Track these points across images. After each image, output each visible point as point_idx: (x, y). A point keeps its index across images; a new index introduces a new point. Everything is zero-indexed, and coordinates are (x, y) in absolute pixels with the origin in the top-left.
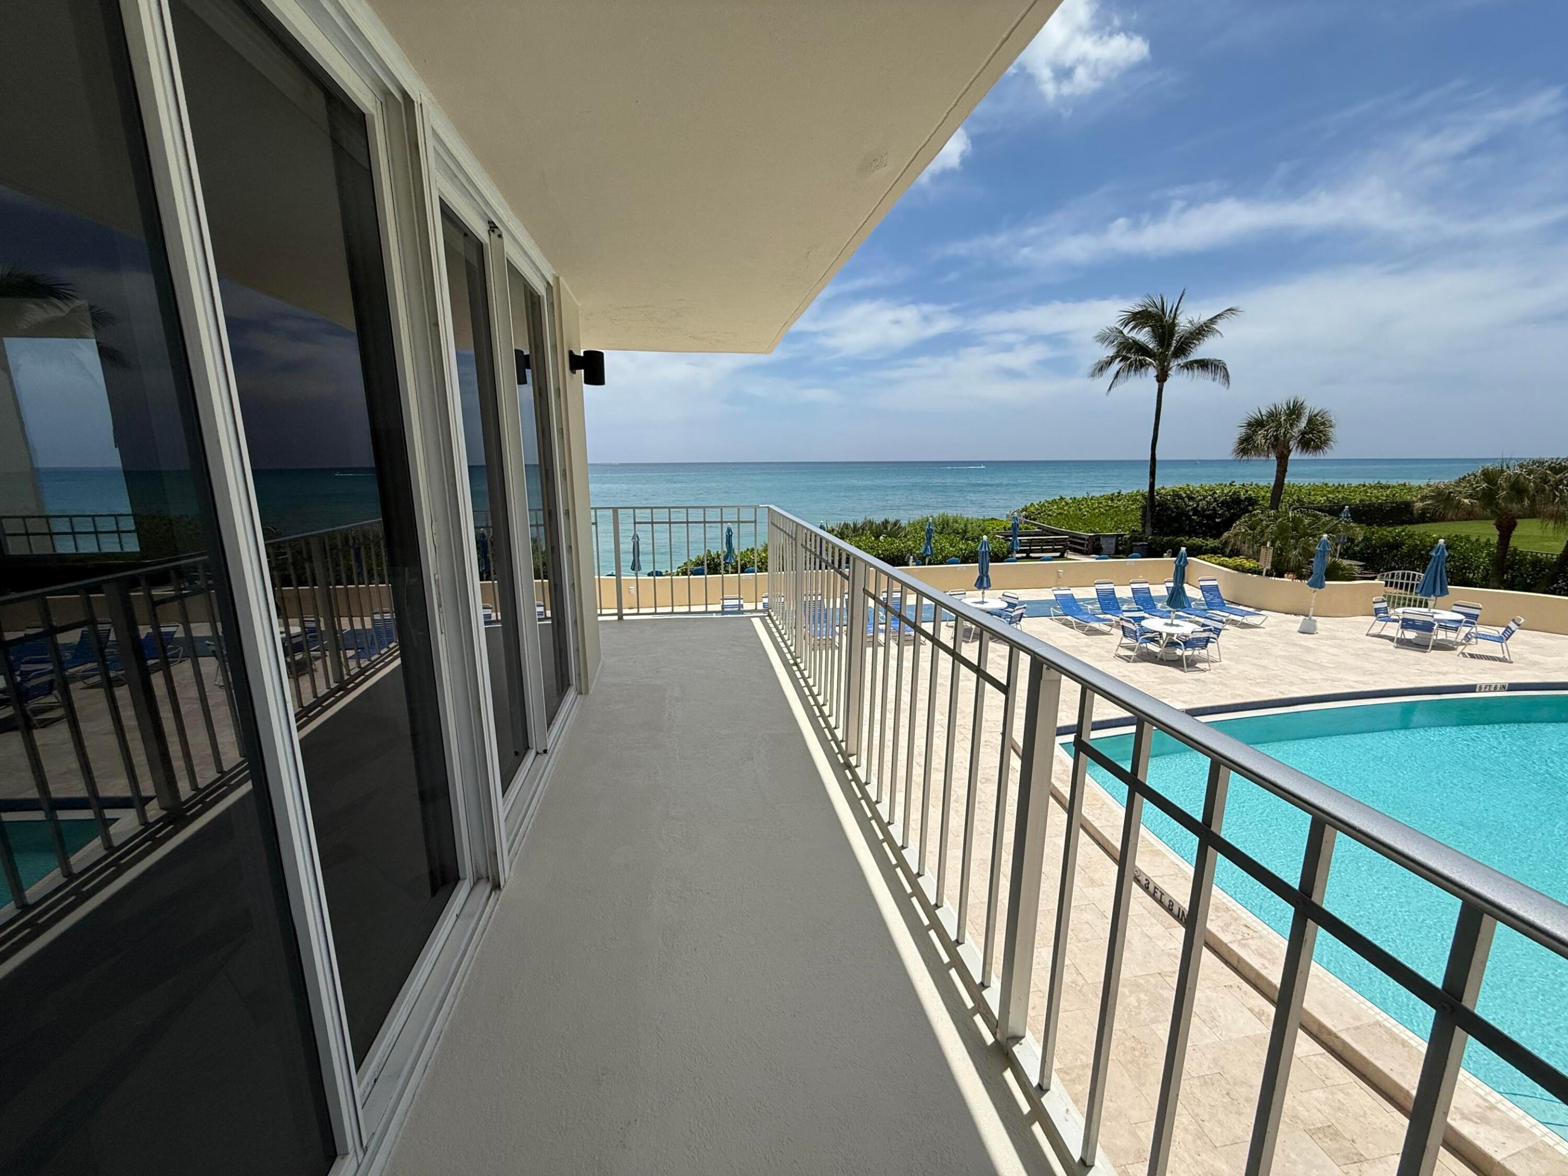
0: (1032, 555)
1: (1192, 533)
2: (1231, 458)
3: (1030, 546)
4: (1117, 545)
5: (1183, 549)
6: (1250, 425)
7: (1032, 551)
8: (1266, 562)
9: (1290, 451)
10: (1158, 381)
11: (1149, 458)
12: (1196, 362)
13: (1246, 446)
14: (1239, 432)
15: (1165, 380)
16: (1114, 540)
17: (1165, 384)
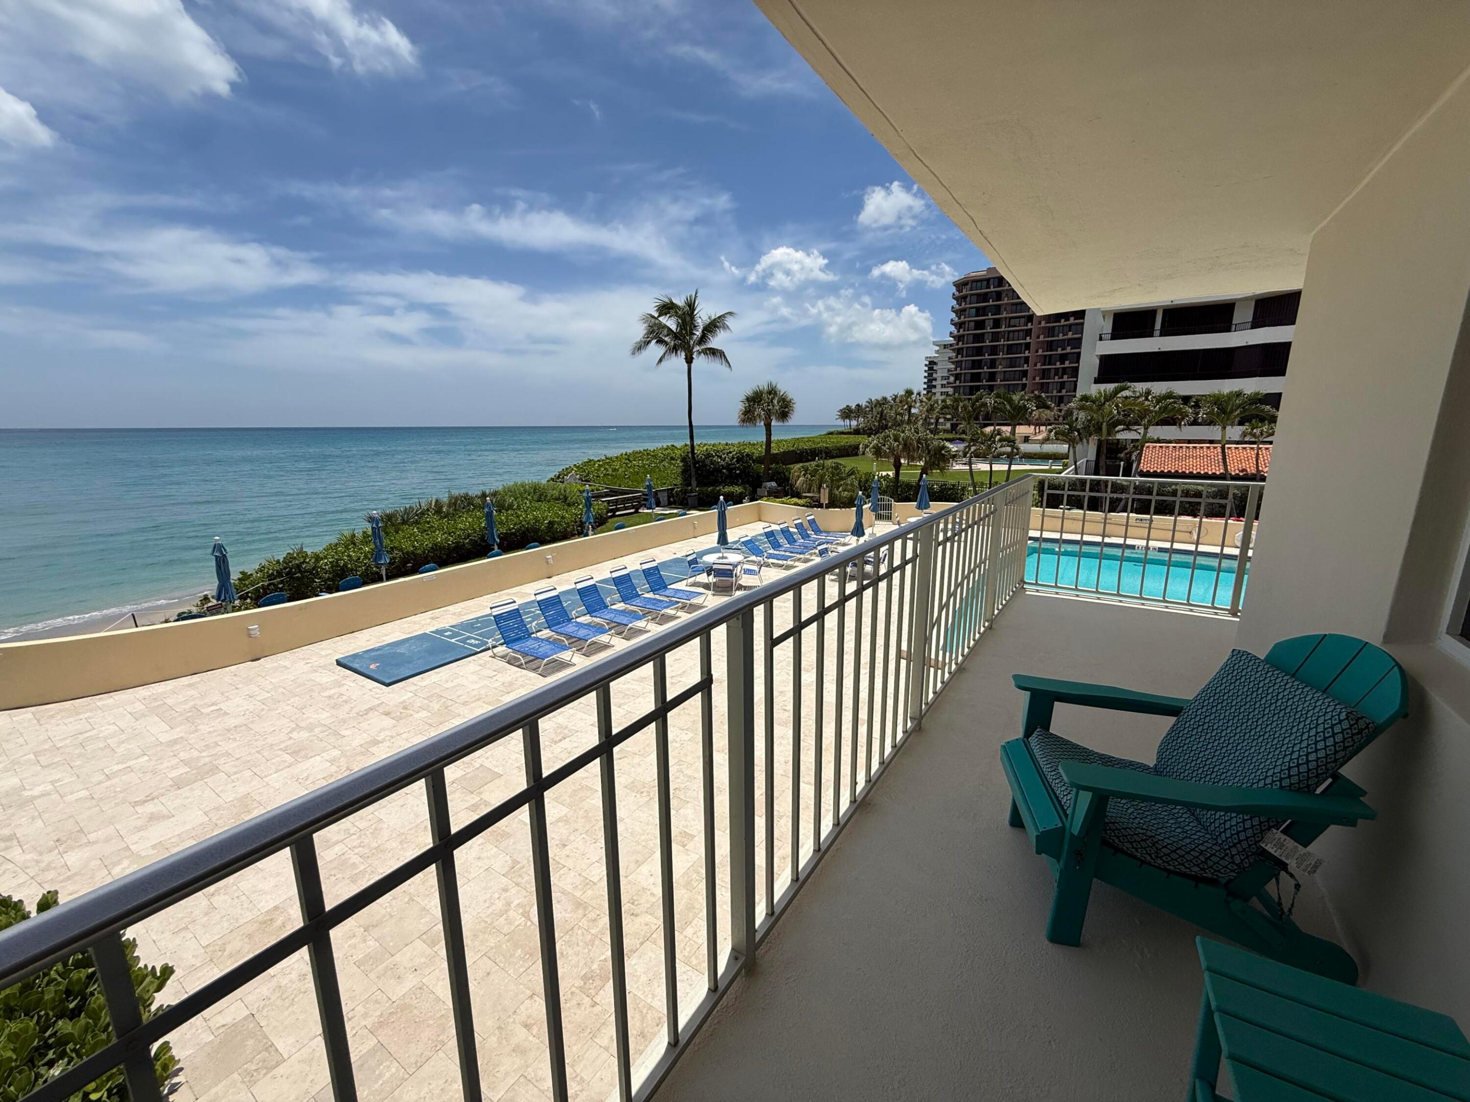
0: (618, 513)
1: (724, 483)
2: (737, 424)
3: (616, 505)
4: (669, 497)
5: (722, 498)
6: (748, 399)
7: (618, 510)
8: (825, 500)
9: (771, 420)
10: (687, 362)
11: (688, 424)
12: (710, 349)
13: (748, 416)
14: (741, 407)
15: (692, 362)
16: (666, 494)
17: (692, 365)
